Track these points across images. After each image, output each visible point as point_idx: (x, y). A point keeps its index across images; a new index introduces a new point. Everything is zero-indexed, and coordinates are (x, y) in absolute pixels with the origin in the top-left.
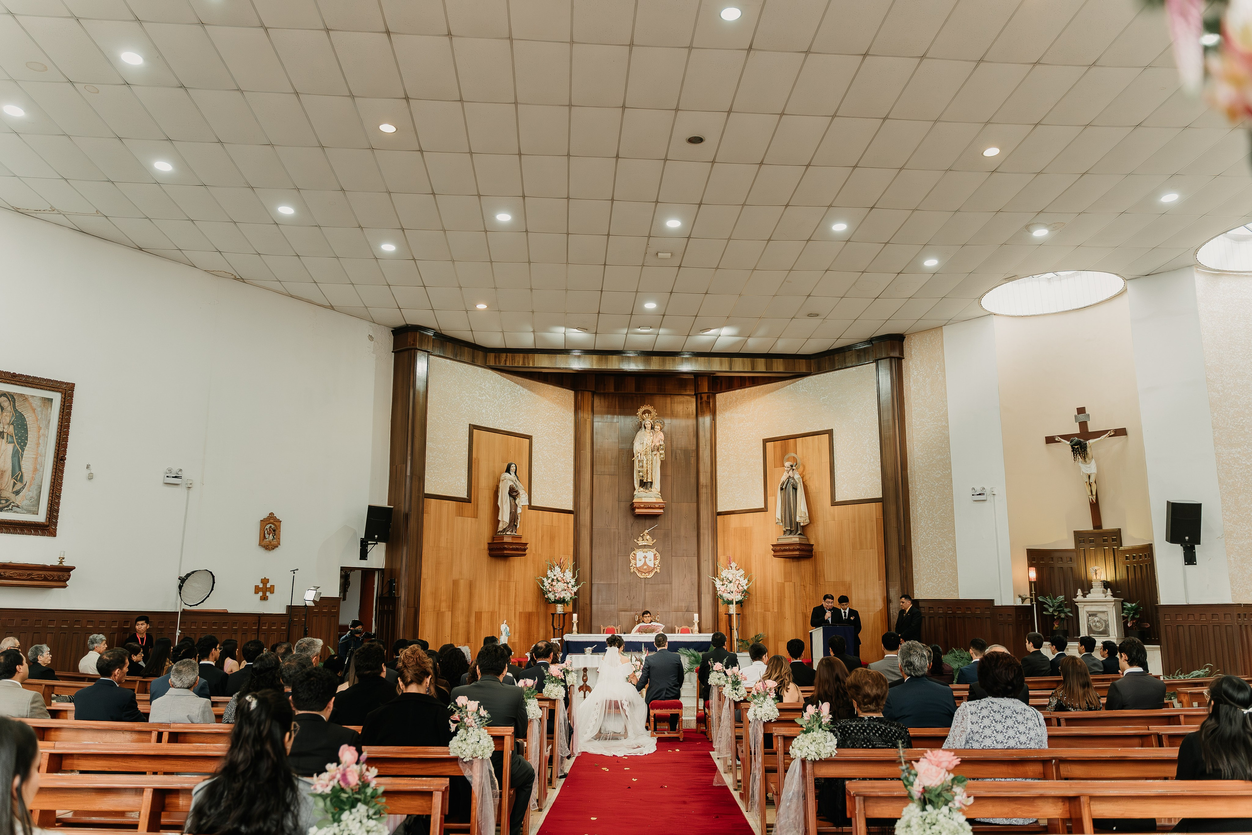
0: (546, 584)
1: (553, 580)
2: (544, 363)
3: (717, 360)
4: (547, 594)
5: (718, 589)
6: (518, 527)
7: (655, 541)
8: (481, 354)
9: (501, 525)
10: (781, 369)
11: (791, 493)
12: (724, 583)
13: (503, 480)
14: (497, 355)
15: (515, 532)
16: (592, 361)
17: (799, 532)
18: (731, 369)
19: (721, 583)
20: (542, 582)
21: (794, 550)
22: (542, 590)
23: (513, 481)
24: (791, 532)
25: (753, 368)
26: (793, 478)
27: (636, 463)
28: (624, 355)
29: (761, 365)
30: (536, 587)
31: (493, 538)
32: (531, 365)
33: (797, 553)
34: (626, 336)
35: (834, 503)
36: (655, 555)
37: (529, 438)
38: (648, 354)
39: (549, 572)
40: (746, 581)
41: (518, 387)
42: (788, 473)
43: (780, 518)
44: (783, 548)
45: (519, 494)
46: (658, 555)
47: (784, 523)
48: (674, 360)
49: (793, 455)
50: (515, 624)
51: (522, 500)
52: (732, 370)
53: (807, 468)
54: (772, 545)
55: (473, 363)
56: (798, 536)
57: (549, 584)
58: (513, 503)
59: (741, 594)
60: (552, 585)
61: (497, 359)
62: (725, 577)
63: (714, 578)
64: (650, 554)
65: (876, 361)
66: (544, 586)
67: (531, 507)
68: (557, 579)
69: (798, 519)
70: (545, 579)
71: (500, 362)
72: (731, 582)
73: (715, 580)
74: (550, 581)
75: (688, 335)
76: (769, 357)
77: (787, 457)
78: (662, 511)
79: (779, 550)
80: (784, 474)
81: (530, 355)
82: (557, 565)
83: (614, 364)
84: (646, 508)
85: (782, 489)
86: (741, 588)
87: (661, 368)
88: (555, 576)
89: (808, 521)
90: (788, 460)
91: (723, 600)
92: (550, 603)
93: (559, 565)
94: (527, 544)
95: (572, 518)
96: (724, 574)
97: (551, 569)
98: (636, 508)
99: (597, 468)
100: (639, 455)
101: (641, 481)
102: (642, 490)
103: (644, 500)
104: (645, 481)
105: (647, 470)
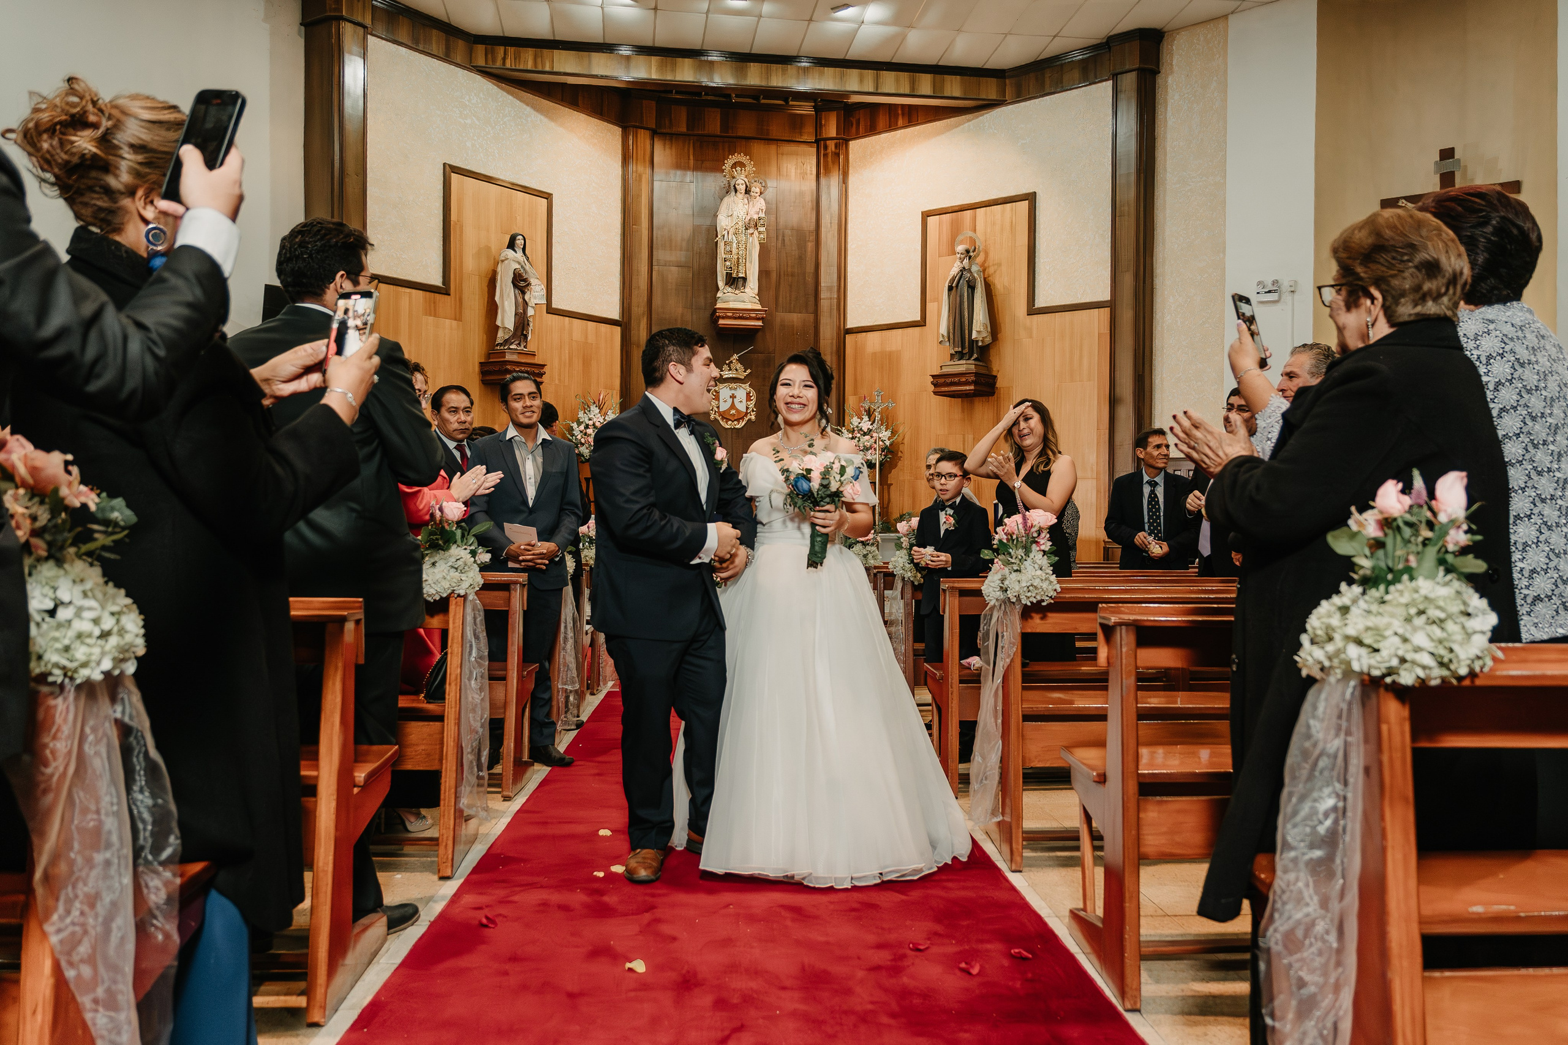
1: (587, 427)
2: (566, 65)
3: (854, 73)
6: (529, 338)
7: (749, 371)
8: (461, 44)
9: (500, 334)
10: (957, 93)
11: (966, 294)
12: (855, 435)
13: (503, 261)
14: (489, 47)
15: (525, 347)
16: (650, 67)
17: (975, 356)
18: (877, 89)
19: (850, 436)
20: (571, 429)
21: (967, 383)
23: (519, 263)
24: (961, 355)
25: (913, 88)
26: (969, 270)
27: (721, 245)
28: (703, 58)
29: (925, 83)
31: (489, 355)
32: (547, 69)
33: (972, 387)
34: (707, 17)
35: (1032, 311)
36: (748, 394)
37: (548, 197)
38: (741, 58)
39: (581, 414)
40: (888, 433)
41: (528, 109)
42: (962, 262)
43: (945, 334)
44: (949, 380)
45: (529, 284)
46: (753, 393)
47: (951, 341)
48: (784, 72)
49: (970, 234)
51: (536, 294)
52: (880, 91)
53: (991, 255)
54: (933, 376)
55: (447, 58)
56: (973, 362)
57: (582, 431)
58: (520, 300)
59: (880, 452)
60: (585, 434)
61: (490, 56)
62: (857, 427)
64: (741, 392)
65: (1114, 77)
66: (573, 435)
67: (551, 310)
68: (594, 424)
69: (974, 335)
70: (575, 425)
71: (494, 61)
72: (865, 434)
74: (582, 427)
75: (811, 20)
76: (938, 70)
77: (960, 238)
78: (760, 323)
79: (942, 384)
80: (955, 265)
81: (545, 51)
83: (685, 73)
84: (735, 318)
85: (950, 288)
86: (880, 443)
87: (764, 83)
88: (590, 420)
89: (988, 340)
90: (961, 243)
92: (582, 462)
93: (597, 403)
94: (545, 365)
95: (617, 330)
96: (855, 421)
97: (585, 409)
98: (719, 317)
99: (659, 255)
100: (725, 233)
101: (729, 275)
102: (730, 289)
103: (732, 305)
104: (734, 275)
105: (738, 258)
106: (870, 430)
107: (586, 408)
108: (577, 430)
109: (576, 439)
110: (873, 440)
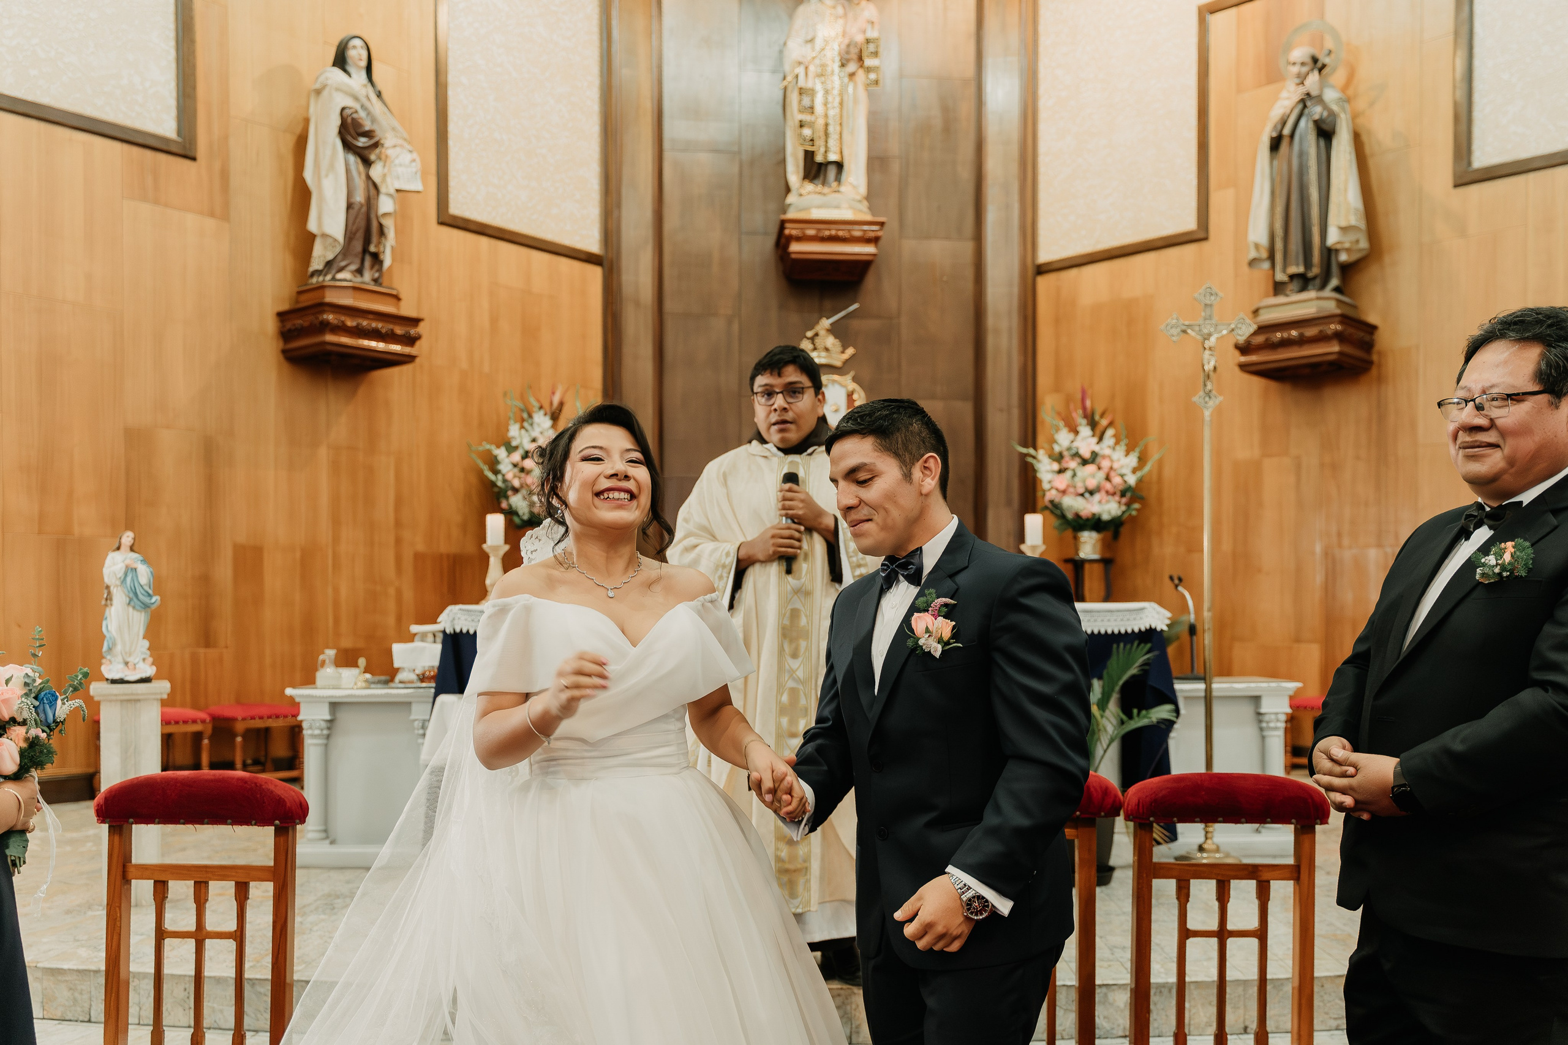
0: (505, 467)
4: (507, 498)
5: (1046, 486)
6: (386, 264)
7: (852, 350)
9: (318, 250)
11: (1312, 151)
12: (1064, 465)
15: (375, 279)
17: (1335, 281)
19: (1056, 466)
20: (493, 463)
22: (493, 484)
23: (356, 98)
24: (1306, 282)
26: (1318, 100)
27: (793, 98)
30: (474, 479)
31: (295, 296)
35: (1466, 177)
36: (850, 395)
39: (514, 431)
40: (1132, 460)
42: (1301, 83)
43: (1266, 245)
44: (1271, 338)
45: (379, 144)
46: (860, 393)
47: (1278, 256)
49: (1318, 24)
50: (399, 593)
51: (398, 173)
56: (1329, 294)
57: (515, 465)
58: (359, 177)
59: (1117, 498)
60: (522, 470)
62: (1069, 449)
63: (1031, 451)
66: (496, 472)
67: (448, 218)
69: (1330, 240)
70: (501, 453)
73: (1034, 457)
74: (516, 457)
78: (871, 249)
79: (1260, 347)
80: (1285, 90)
82: (541, 408)
84: (823, 240)
85: (1275, 143)
86: (1117, 480)
88: (535, 440)
89: (1364, 244)
91: (1063, 517)
93: (546, 405)
95: (595, 273)
96: (1064, 438)
97: (523, 420)
98: (790, 239)
99: (674, 129)
100: (800, 70)
101: (809, 156)
102: (809, 187)
103: (817, 214)
104: (819, 158)
105: (827, 125)
106: (1095, 455)
107: (525, 417)
108: (506, 462)
109: (505, 481)
110: (1101, 475)
